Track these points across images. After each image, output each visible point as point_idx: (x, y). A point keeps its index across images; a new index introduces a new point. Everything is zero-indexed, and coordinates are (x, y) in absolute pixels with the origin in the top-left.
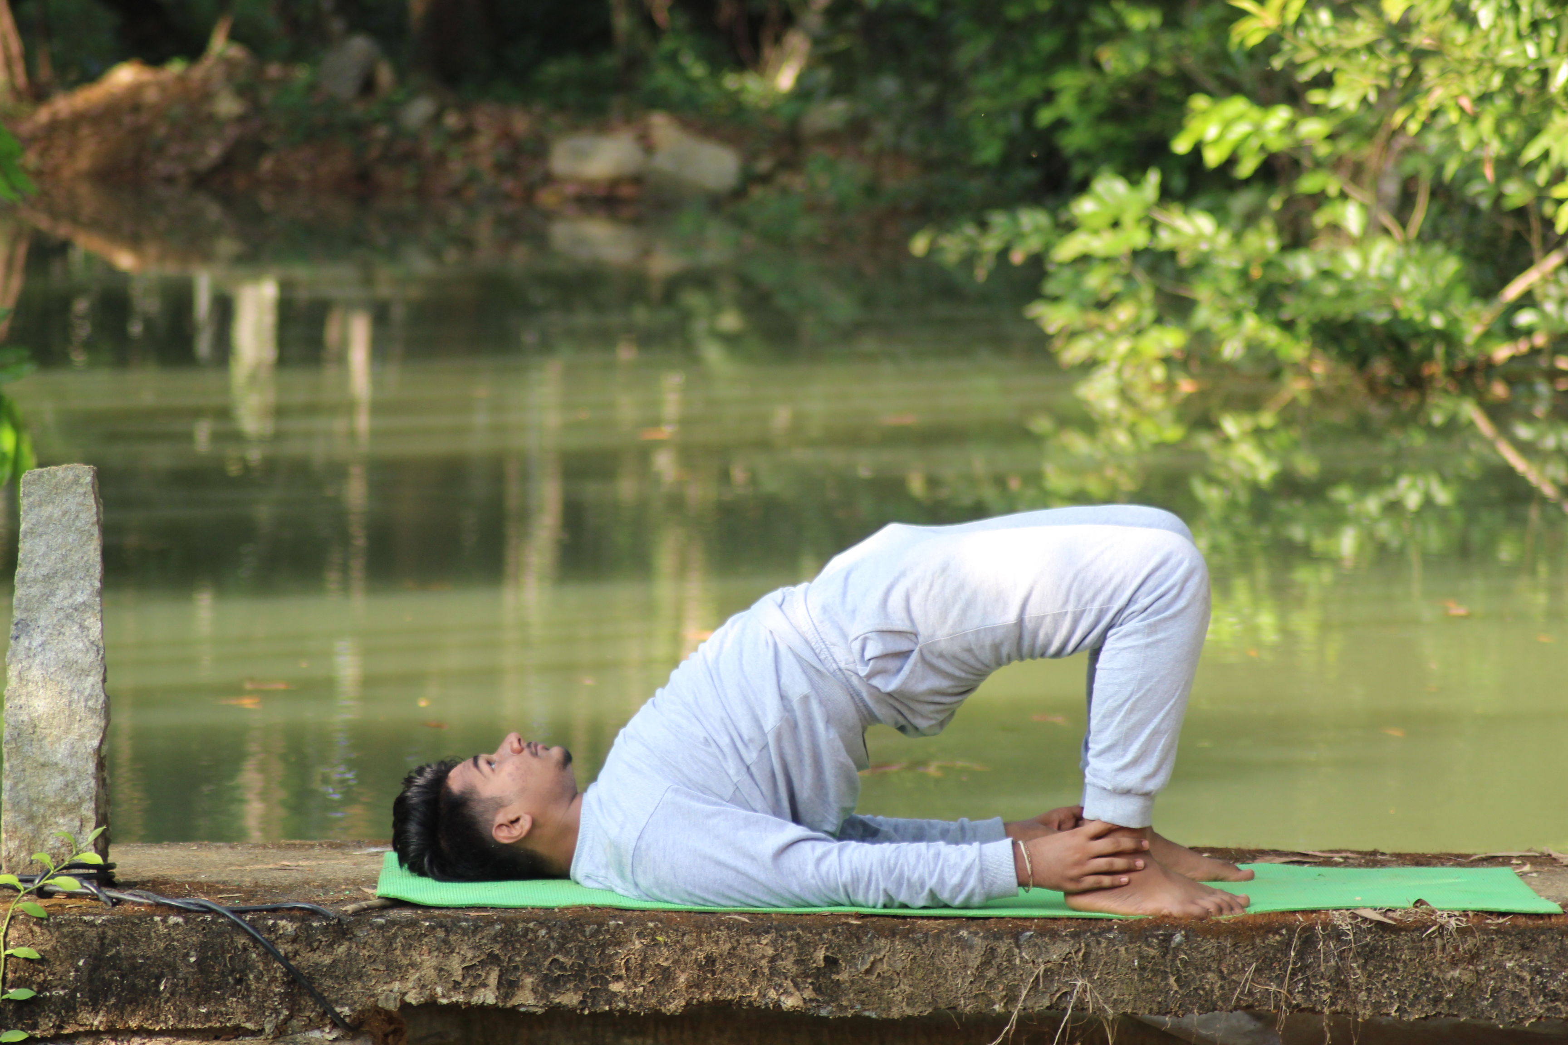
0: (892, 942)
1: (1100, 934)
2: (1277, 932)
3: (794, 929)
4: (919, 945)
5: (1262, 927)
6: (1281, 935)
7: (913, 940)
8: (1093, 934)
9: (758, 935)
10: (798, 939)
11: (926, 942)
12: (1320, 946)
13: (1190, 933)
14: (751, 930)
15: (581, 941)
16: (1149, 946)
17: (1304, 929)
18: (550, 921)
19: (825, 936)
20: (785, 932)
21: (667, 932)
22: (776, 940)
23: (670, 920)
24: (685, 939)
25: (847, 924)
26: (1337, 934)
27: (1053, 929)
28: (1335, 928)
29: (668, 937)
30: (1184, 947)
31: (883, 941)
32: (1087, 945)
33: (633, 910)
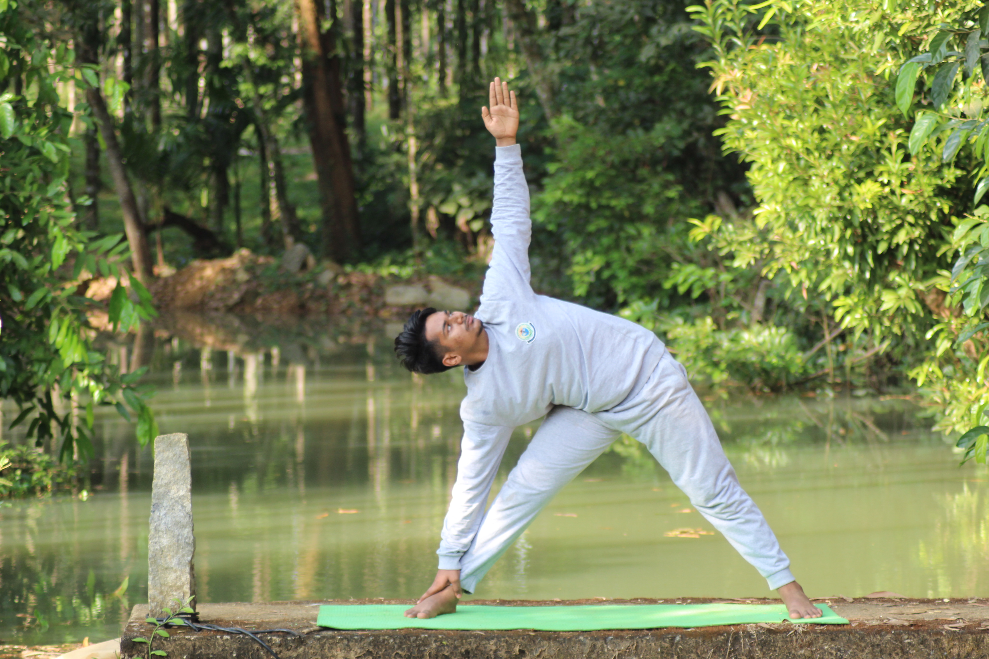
0: (549, 643)
1: (643, 637)
2: (722, 635)
3: (504, 638)
4: (561, 644)
5: (715, 633)
6: (724, 636)
7: (559, 642)
8: (640, 637)
10: (507, 642)
11: (564, 642)
12: (742, 641)
13: (683, 636)
14: (485, 638)
15: (409, 644)
16: (665, 642)
17: (735, 633)
18: (395, 635)
19: (519, 640)
20: (501, 639)
21: (447, 640)
22: (497, 643)
23: (449, 634)
24: (456, 642)
25: (529, 635)
26: (749, 635)
27: (622, 636)
28: (748, 632)
29: (448, 642)
31: (545, 642)
32: (637, 642)
33: (432, 630)
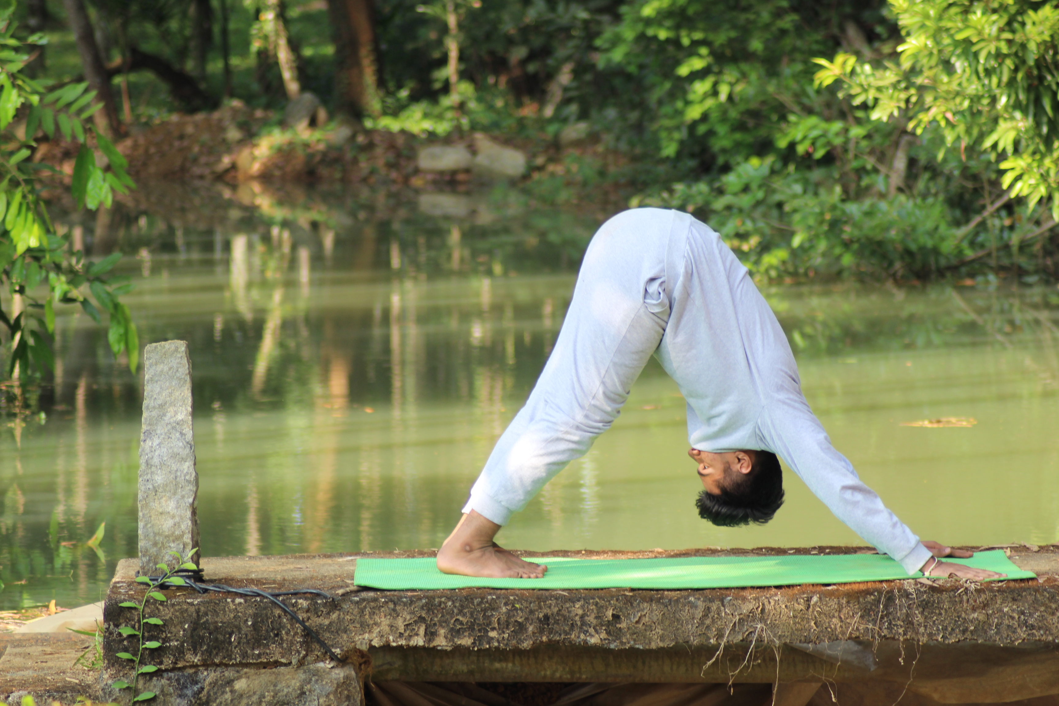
0: (651, 605)
1: (770, 596)
2: (871, 594)
3: (594, 599)
4: (667, 606)
5: (863, 591)
6: (874, 595)
7: (663, 603)
8: (766, 597)
9: (573, 602)
10: (596, 604)
11: (670, 604)
12: (897, 601)
13: (822, 596)
14: (569, 600)
15: (472, 608)
16: (798, 604)
17: (888, 592)
18: (454, 597)
19: (612, 602)
20: (589, 600)
21: (521, 602)
22: (584, 605)
23: (523, 595)
24: (532, 605)
25: (625, 595)
26: (907, 595)
27: (743, 596)
28: (905, 591)
29: (522, 604)
30: (819, 604)
31: (645, 605)
32: (763, 604)
33: (501, 589)
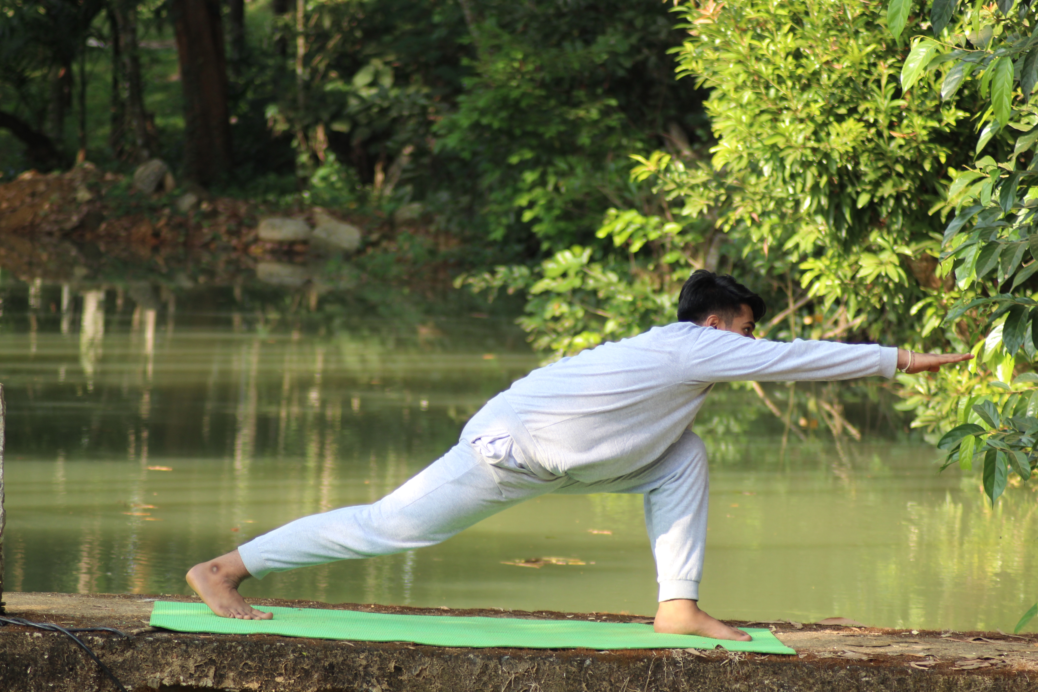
0: (432, 660)
1: (545, 659)
2: (641, 660)
3: (378, 651)
4: (447, 662)
5: (633, 657)
6: (644, 662)
7: (443, 659)
8: (542, 659)
10: (380, 656)
11: (450, 660)
12: (665, 669)
13: (595, 659)
14: (355, 650)
15: (261, 654)
16: (572, 666)
17: (657, 659)
18: (244, 642)
19: (395, 655)
20: (373, 652)
21: (308, 650)
22: (368, 657)
23: (310, 643)
24: (318, 654)
25: (408, 649)
26: (675, 663)
27: (520, 656)
28: (673, 659)
29: (309, 653)
30: (591, 667)
31: (427, 659)
32: (538, 664)
33: (290, 637)
